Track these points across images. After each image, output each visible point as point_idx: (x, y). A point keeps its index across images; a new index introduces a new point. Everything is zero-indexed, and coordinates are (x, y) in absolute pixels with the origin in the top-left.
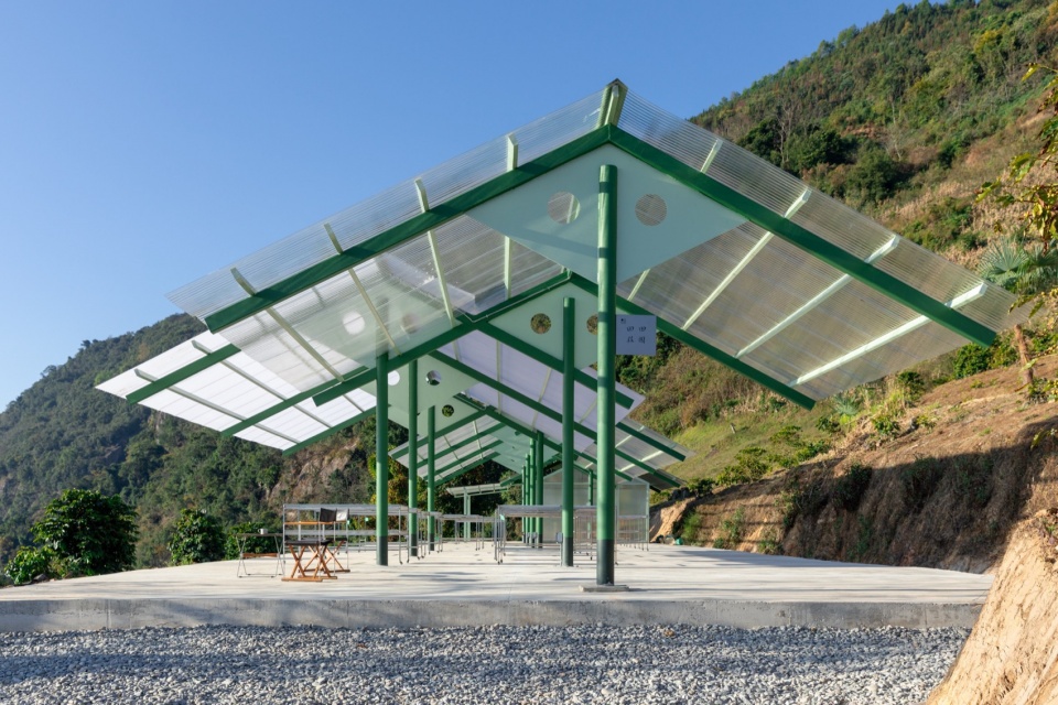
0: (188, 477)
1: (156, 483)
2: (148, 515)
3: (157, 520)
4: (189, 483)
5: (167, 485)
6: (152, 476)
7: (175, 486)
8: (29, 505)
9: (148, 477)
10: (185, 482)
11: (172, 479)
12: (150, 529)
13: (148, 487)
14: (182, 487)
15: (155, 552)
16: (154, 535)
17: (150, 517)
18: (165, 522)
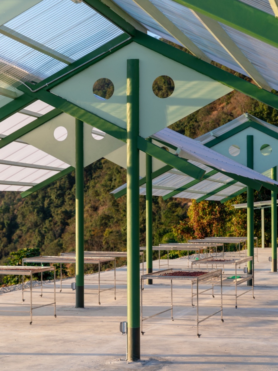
0: (118, 176)
1: (96, 181)
2: (89, 205)
3: (95, 209)
4: (118, 180)
5: (103, 182)
6: (94, 176)
7: (109, 183)
8: (15, 198)
9: (92, 176)
10: (115, 180)
11: (107, 177)
12: (91, 216)
13: (91, 183)
14: (113, 184)
15: (92, 233)
16: (93, 220)
17: (91, 207)
18: (100, 212)
